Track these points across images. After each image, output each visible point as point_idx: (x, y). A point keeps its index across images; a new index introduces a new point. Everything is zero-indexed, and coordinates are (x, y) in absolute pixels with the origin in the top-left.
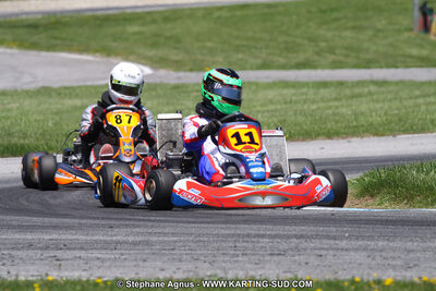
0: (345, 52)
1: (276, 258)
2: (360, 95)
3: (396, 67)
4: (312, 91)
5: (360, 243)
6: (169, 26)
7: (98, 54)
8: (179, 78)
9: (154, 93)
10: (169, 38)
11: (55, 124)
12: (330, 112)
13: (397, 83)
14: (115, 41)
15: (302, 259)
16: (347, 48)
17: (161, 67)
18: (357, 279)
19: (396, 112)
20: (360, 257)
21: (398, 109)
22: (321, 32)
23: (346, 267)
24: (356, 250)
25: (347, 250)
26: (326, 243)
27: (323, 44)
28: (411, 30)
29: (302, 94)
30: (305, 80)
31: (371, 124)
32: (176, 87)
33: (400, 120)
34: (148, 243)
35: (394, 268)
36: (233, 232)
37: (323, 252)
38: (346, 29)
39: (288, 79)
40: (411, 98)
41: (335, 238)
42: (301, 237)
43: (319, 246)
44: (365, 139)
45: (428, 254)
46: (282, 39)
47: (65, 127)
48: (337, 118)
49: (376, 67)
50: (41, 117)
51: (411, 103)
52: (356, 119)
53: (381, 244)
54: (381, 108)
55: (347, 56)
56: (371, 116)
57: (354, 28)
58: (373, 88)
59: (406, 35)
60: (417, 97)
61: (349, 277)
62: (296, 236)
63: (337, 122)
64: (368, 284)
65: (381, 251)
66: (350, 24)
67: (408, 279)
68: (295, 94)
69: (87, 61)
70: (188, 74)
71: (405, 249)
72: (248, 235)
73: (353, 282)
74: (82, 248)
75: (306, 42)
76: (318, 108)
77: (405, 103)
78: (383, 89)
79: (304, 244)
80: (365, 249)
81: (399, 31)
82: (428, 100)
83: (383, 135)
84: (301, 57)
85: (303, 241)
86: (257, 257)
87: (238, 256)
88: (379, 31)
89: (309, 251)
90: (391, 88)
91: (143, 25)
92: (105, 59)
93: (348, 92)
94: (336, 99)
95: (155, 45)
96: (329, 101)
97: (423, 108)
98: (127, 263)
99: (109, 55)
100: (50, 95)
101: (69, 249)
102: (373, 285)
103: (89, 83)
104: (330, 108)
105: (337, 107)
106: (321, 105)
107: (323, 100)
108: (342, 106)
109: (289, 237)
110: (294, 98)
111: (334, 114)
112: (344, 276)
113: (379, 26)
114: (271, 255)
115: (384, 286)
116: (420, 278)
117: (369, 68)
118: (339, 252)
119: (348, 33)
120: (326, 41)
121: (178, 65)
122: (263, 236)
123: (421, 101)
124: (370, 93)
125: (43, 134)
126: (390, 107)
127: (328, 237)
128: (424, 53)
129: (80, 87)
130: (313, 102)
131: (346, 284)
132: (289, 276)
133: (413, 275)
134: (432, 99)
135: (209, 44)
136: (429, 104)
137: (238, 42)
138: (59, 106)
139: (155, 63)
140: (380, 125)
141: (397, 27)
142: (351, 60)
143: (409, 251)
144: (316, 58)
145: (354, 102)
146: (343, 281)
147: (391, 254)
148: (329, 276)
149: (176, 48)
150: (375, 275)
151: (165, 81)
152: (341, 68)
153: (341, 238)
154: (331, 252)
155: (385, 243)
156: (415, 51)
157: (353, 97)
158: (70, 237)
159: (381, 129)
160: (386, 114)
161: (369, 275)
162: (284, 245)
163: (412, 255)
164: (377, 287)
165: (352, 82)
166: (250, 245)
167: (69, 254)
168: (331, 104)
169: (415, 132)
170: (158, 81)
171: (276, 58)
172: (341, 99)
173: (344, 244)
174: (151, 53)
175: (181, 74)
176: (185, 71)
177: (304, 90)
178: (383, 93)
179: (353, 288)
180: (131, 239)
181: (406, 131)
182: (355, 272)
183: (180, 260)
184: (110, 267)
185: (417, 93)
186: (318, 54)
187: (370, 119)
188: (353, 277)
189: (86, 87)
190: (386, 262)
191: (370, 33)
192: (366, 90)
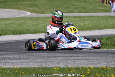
0: (82, 8)
1: (63, 62)
2: (86, 20)
3: (95, 12)
4: (73, 19)
5: (85, 58)
6: (35, 2)
7: (16, 9)
8: (38, 16)
9: (31, 20)
10: (35, 5)
11: (5, 28)
12: (78, 24)
13: (95, 17)
14: (21, 6)
15: (70, 62)
16: (82, 7)
17: (33, 13)
18: (84, 67)
19: (95, 24)
20: (85, 61)
21: (96, 23)
22: (75, 3)
23: (81, 64)
24: (84, 60)
25: (81, 60)
26: (76, 58)
27: (76, 6)
28: (99, 2)
29: (70, 19)
30: (71, 16)
31: (88, 27)
32: (37, 18)
33: (96, 26)
34: (29, 58)
35: (94, 64)
36: (51, 55)
37: (75, 60)
38: (82, 2)
39: (66, 16)
40: (99, 20)
41: (78, 57)
42: (70, 56)
43: (74, 59)
44: (87, 31)
45: (103, 61)
46: (65, 5)
47: (7, 28)
48: (80, 26)
49: (90, 12)
50: (1, 26)
51: (99, 22)
52: (84, 26)
53: (90, 58)
54: (91, 23)
55: (82, 9)
56: (89, 25)
57: (84, 2)
58: (89, 18)
59: (98, 4)
60: (100, 20)
61: (82, 67)
62: (68, 56)
63: (79, 27)
64: (87, 68)
65: (90, 60)
66: (83, 1)
67: (97, 67)
68: (68, 20)
69: (14, 11)
70: (40, 14)
71: (97, 59)
72: (55, 56)
73: (83, 68)
74: (11, 60)
75: (71, 6)
76: (75, 23)
77: (97, 22)
78: (92, 18)
79: (70, 58)
80: (86, 59)
81: (96, 3)
82: (103, 21)
83: (91, 30)
84: (70, 10)
85: (70, 57)
86: (58, 62)
87: (53, 61)
88: (91, 3)
89: (71, 60)
90: (94, 18)
91: (28, 1)
92: (18, 11)
93: (82, 19)
94: (79, 21)
95: (31, 7)
96: (77, 21)
97: (102, 23)
98: (23, 64)
99: (19, 9)
100: (4, 20)
101: (8, 60)
102: (88, 68)
103: (14, 17)
104: (78, 23)
105: (79, 23)
106: (75, 22)
107: (76, 21)
108: (81, 23)
109: (66, 56)
110: (68, 21)
111: (79, 25)
112: (80, 66)
113: (91, 2)
114: (61, 61)
115: (91, 69)
116: (100, 67)
117: (88, 12)
118: (79, 60)
119: (82, 4)
120: (77, 6)
121: (37, 12)
122: (59, 56)
123: (102, 21)
124: (88, 19)
125: (2, 30)
126: (93, 23)
127: (77, 56)
128: (103, 8)
129: (12, 18)
130: (73, 22)
131: (81, 68)
132: (66, 66)
133: (98, 66)
134: (104, 21)
135: (46, 7)
136: (104, 22)
137: (53, 6)
138: (6, 23)
139: (31, 12)
140: (91, 27)
141: (95, 2)
142: (83, 11)
143: (98, 60)
144: (74, 10)
145: (84, 21)
146: (80, 68)
147: (93, 61)
148: (76, 66)
149: (37, 8)
150: (88, 66)
151: (34, 16)
152: (81, 13)
153: (80, 57)
154: (77, 60)
155: (91, 58)
156: (100, 8)
157: (84, 20)
158: (8, 57)
159: (91, 29)
160: (92, 25)
161: (87, 66)
162: (65, 58)
163: (98, 61)
164: (89, 69)
165: (84, 16)
166: (56, 59)
167: (8, 61)
168: (78, 22)
169: (100, 29)
170: (32, 16)
171: (63, 10)
172: (81, 21)
173: (81, 58)
174: (30, 9)
175: (38, 14)
176: (39, 14)
177: (71, 18)
178: (92, 19)
179: (83, 69)
180: (24, 57)
181: (97, 29)
182: (83, 65)
183: (37, 63)
184: (19, 64)
185: (101, 19)
186: (75, 9)
187: (88, 26)
188: (83, 67)
189: (13, 18)
190: (92, 63)
191: (88, 3)
192: (87, 18)
